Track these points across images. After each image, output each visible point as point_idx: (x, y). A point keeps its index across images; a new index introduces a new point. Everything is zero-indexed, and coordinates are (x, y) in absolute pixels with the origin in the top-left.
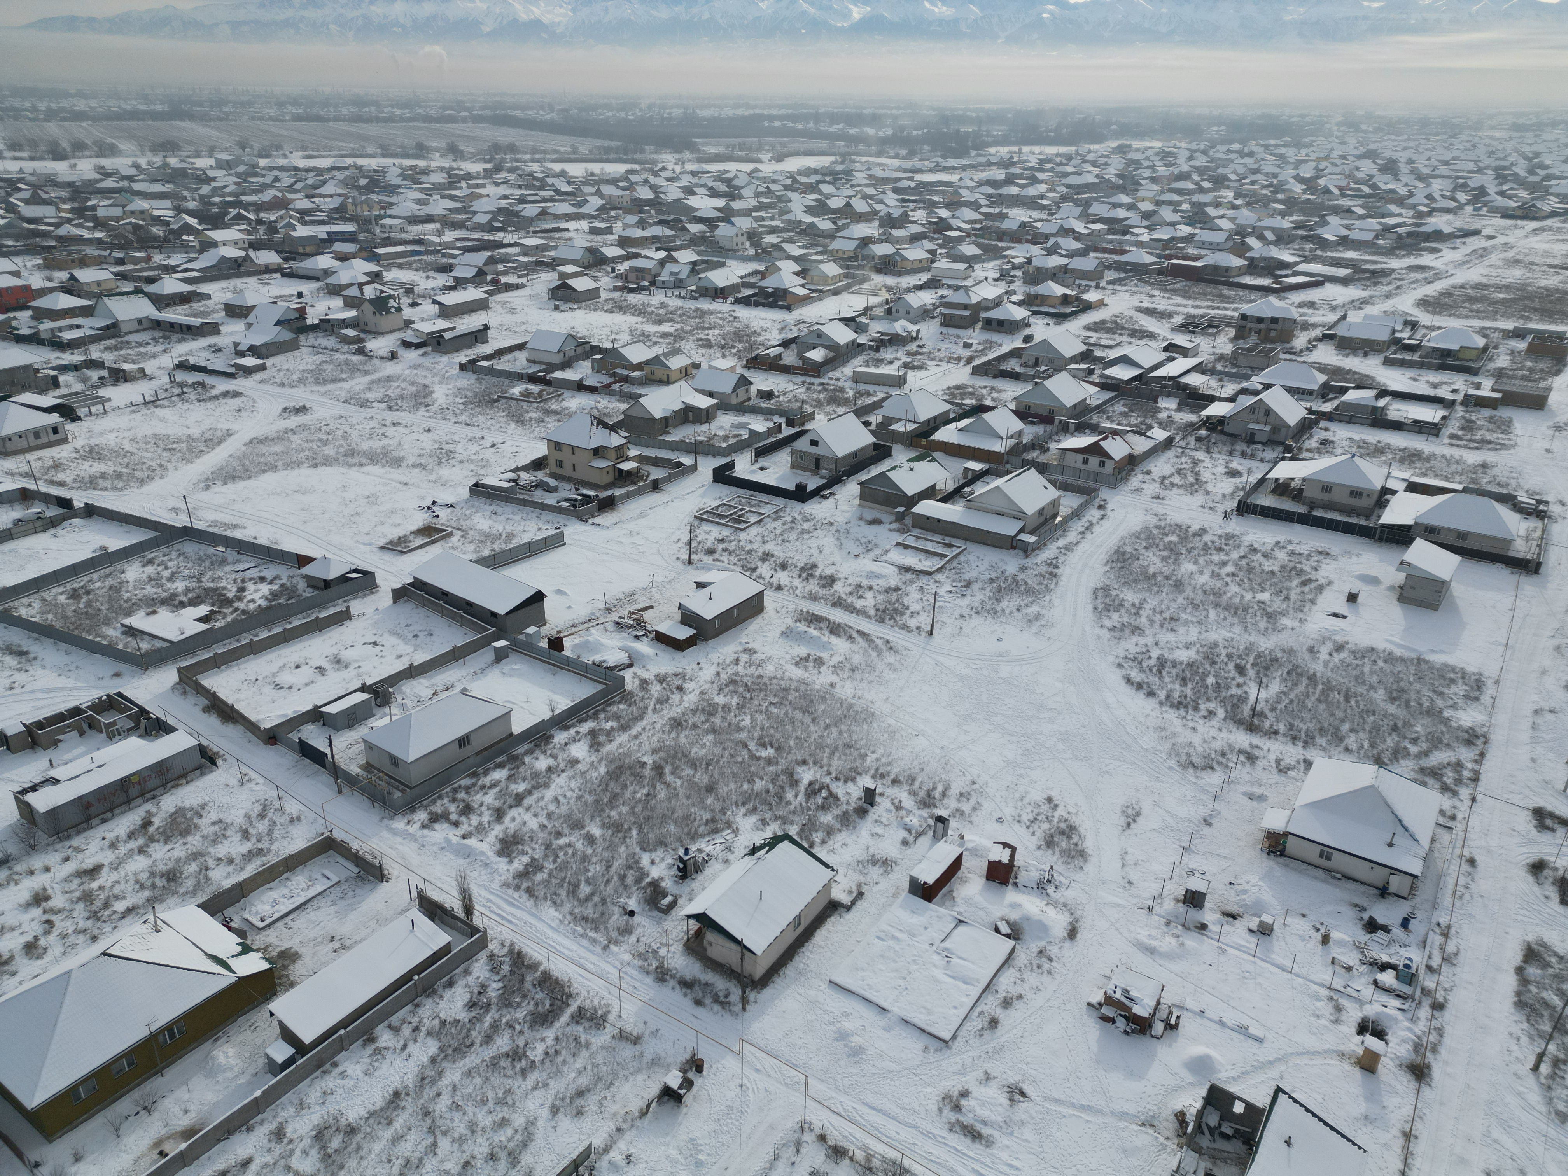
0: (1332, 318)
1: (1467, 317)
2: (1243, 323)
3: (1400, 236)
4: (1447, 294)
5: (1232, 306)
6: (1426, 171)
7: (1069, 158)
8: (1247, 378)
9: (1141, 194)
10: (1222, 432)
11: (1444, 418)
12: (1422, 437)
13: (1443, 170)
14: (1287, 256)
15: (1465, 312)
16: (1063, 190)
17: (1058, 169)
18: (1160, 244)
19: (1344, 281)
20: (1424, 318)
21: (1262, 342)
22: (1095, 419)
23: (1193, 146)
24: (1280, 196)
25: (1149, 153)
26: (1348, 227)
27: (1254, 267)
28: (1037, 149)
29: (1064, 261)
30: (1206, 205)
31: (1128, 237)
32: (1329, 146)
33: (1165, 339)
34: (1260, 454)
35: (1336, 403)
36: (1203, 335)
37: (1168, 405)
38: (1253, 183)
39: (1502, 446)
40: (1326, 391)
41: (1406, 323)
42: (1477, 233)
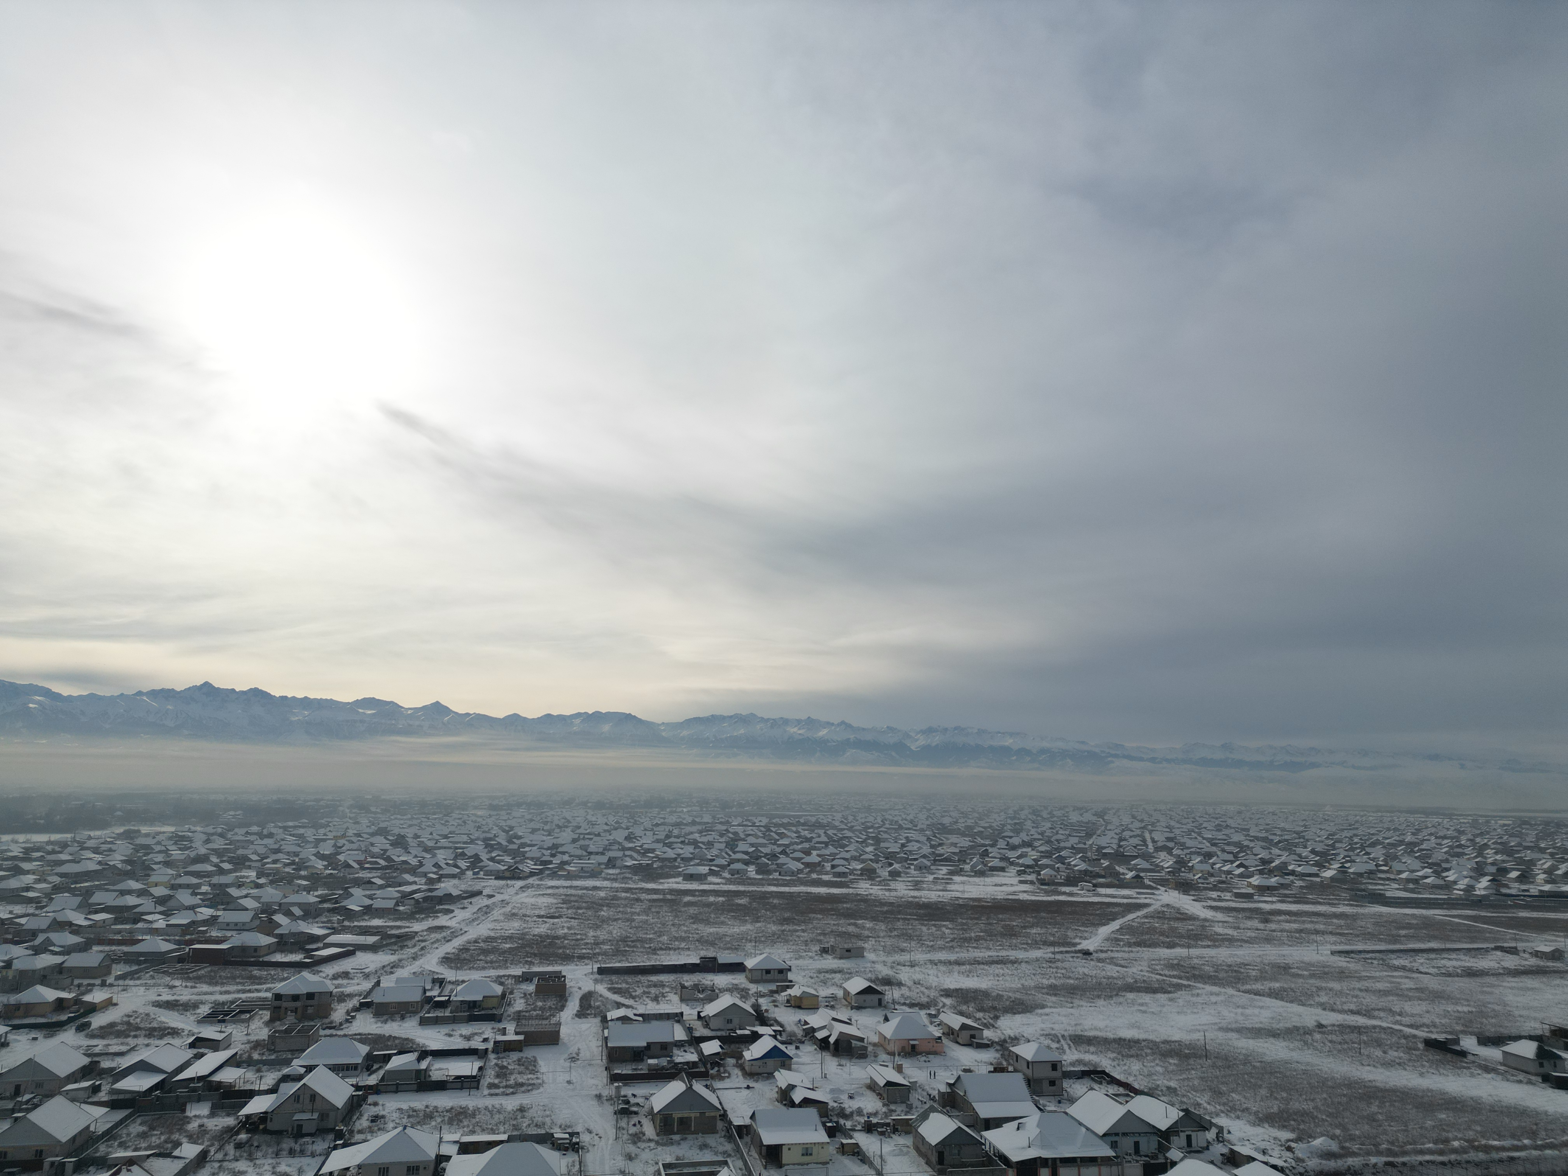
0: (367, 985)
1: (484, 968)
2: (278, 1003)
3: (417, 901)
4: (464, 949)
5: (265, 986)
6: (431, 844)
7: (64, 845)
8: (288, 1062)
9: (153, 879)
10: (266, 1131)
11: (480, 1069)
12: (465, 1093)
13: (443, 842)
14: (317, 931)
15: (482, 964)
16: (56, 879)
17: (49, 857)
18: (179, 930)
19: (373, 948)
20: (449, 974)
21: (300, 1021)
22: (102, 1149)
23: (210, 830)
24: (303, 873)
25: (160, 837)
26: (371, 897)
27: (284, 943)
28: (21, 838)
29: (58, 959)
30: (227, 885)
31: (140, 925)
32: (345, 826)
33: (190, 1033)
34: (310, 1148)
35: (381, 1073)
36: (234, 1022)
37: (199, 1111)
38: (275, 862)
39: (533, 1086)
40: (371, 1063)
41: (434, 981)
42: (479, 893)
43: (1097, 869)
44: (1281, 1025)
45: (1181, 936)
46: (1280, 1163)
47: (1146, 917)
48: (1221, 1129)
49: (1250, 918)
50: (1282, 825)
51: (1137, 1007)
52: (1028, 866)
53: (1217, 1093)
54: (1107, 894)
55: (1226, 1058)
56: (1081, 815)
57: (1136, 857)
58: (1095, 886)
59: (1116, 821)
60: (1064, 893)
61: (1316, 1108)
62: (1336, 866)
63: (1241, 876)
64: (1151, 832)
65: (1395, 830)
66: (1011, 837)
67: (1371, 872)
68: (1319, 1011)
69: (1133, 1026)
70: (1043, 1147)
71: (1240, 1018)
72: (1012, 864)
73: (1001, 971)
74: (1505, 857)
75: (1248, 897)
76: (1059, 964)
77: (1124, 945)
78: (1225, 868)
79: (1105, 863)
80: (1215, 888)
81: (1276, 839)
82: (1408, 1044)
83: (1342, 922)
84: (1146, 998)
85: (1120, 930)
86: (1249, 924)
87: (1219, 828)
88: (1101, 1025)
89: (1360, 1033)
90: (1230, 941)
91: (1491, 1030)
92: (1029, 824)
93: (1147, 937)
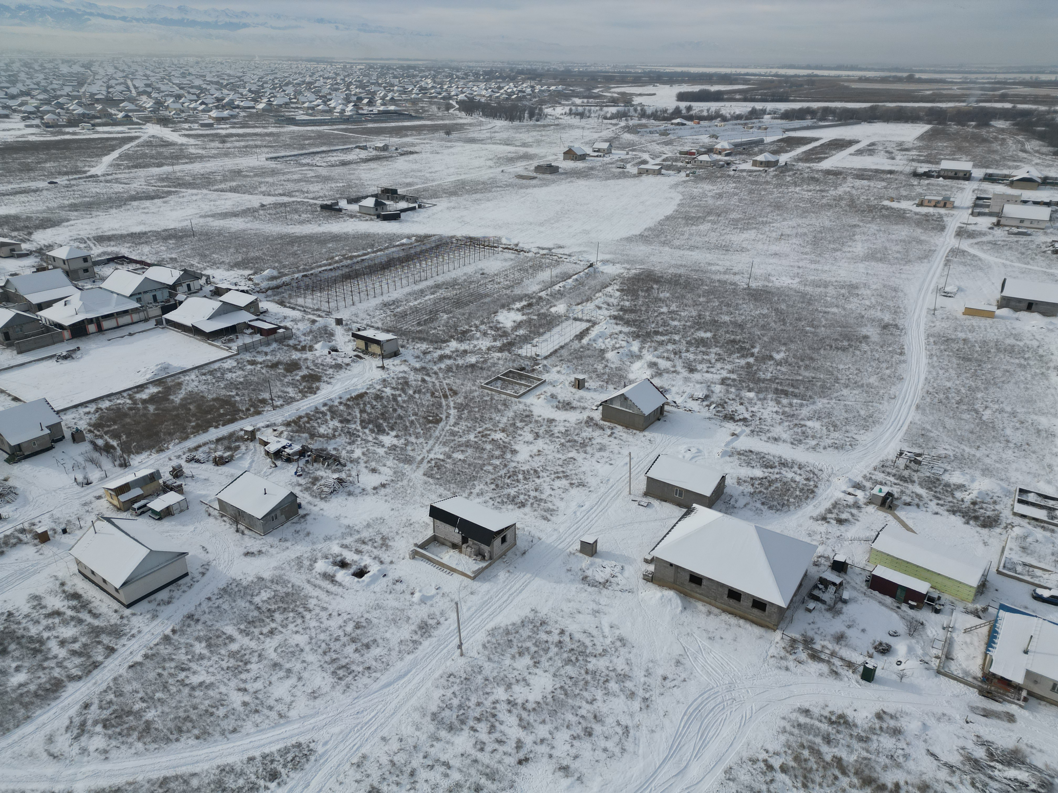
43: (93, 112)
44: (239, 209)
45: (166, 158)
46: (245, 288)
47: (138, 146)
48: (208, 277)
49: (212, 141)
50: (228, 72)
51: (141, 211)
52: (31, 113)
53: (203, 256)
54: (104, 132)
55: (207, 234)
56: (70, 67)
57: (123, 101)
58: (93, 125)
59: (102, 72)
60: (68, 133)
61: (264, 254)
62: (265, 100)
63: (203, 111)
64: (132, 80)
65: (300, 73)
66: (8, 88)
67: (286, 104)
68: (261, 197)
69: (141, 223)
70: (87, 312)
71: (213, 208)
72: (15, 111)
73: (26, 199)
74: (361, 90)
75: (210, 126)
76: (75, 188)
77: (125, 169)
78: (192, 106)
79: (99, 107)
80: (186, 121)
81: (225, 82)
82: (311, 208)
83: (271, 139)
84: (147, 203)
85: (120, 157)
86: (213, 145)
87: (183, 75)
88: (117, 226)
89: (285, 207)
90: (201, 158)
91: (353, 195)
92: (22, 76)
93: (141, 161)
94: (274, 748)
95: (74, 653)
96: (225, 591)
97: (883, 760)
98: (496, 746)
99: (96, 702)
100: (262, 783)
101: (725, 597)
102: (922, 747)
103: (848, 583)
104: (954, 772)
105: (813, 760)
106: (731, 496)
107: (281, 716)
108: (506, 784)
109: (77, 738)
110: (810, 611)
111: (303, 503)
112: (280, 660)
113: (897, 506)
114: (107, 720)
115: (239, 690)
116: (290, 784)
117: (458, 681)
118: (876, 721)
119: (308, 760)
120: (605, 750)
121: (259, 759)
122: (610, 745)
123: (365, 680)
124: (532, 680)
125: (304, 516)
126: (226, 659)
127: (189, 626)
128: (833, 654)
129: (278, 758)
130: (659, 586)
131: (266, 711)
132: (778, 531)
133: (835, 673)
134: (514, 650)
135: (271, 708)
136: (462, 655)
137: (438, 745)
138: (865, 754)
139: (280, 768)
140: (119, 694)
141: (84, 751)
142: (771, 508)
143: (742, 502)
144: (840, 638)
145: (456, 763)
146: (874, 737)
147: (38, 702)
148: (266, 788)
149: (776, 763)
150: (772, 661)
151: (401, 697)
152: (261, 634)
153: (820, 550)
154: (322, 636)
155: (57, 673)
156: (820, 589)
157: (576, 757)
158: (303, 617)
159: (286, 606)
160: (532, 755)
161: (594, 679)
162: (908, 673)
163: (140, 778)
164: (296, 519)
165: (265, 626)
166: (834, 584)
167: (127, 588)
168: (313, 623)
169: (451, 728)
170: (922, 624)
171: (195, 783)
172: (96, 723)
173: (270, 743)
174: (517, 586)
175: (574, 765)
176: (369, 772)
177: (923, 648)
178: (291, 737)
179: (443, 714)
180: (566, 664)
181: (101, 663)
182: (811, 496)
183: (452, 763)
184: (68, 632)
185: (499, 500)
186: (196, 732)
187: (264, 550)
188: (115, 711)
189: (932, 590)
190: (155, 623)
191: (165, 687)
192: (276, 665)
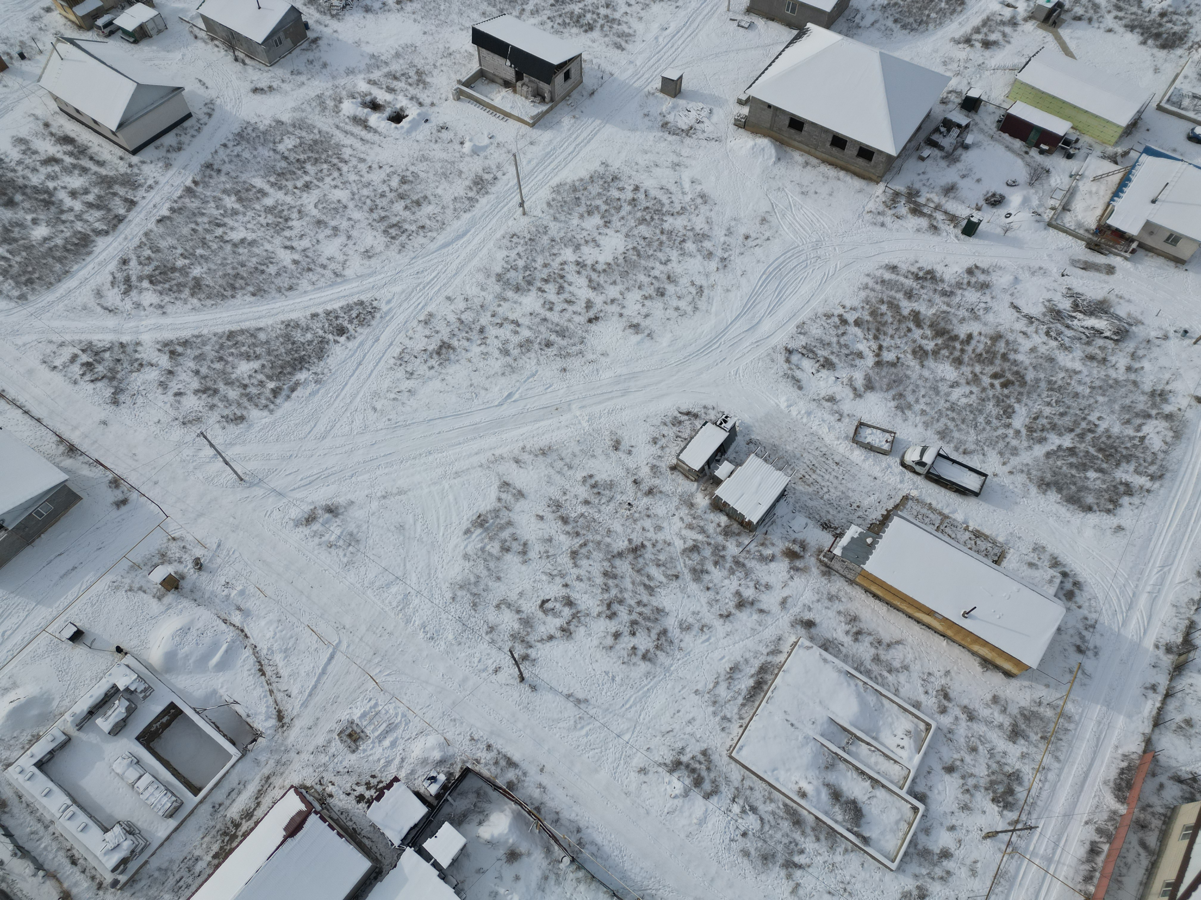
94: (337, 305)
95: (90, 205)
96: (241, 137)
97: (962, 313)
98: (566, 306)
99: (134, 257)
100: (330, 337)
101: (828, 145)
102: (1007, 299)
103: (976, 124)
104: (1032, 323)
105: (889, 314)
106: (858, 11)
107: (336, 275)
108: (577, 340)
109: (126, 293)
110: (922, 159)
111: (311, 22)
112: (323, 217)
113: (1063, 21)
114: (152, 276)
115: (286, 247)
116: (359, 339)
117: (522, 242)
118: (966, 276)
119: (373, 317)
120: (677, 309)
121: (322, 315)
122: (682, 304)
123: (421, 240)
124: (601, 240)
125: (315, 40)
126: (263, 214)
127: (211, 177)
128: (937, 208)
129: (342, 315)
130: (752, 132)
131: (319, 270)
132: (907, 59)
133: (934, 228)
134: (582, 209)
135: (324, 267)
136: (524, 214)
137: (506, 305)
138: (945, 308)
139: (346, 324)
140: (158, 250)
141: (138, 305)
142: (904, 27)
143: (870, 18)
144: (949, 190)
145: (525, 321)
146: (959, 292)
147: (71, 256)
148: (336, 342)
149: (851, 317)
150: (868, 217)
151: (461, 258)
152: (296, 188)
153: (953, 83)
154: (365, 192)
155: (79, 226)
156: (941, 133)
157: (647, 316)
158: (339, 169)
159: (317, 156)
160: (602, 314)
161: (669, 239)
162: (1015, 226)
163: (205, 332)
164: (305, 45)
165: (298, 179)
166: (959, 126)
167: (126, 130)
168: (352, 177)
169: (517, 289)
170: (1048, 171)
171: (262, 336)
172: (140, 279)
173: (331, 300)
174: (585, 134)
175: (644, 323)
176: (438, 328)
177: (1040, 199)
178: (352, 295)
179: (508, 275)
180: (640, 224)
181: (125, 217)
182: (959, 9)
183: (520, 321)
184: (76, 182)
185: (560, 21)
186: (251, 289)
187: (275, 85)
188: (157, 268)
189: (1072, 131)
190: (171, 173)
191: (204, 243)
192: (319, 222)
